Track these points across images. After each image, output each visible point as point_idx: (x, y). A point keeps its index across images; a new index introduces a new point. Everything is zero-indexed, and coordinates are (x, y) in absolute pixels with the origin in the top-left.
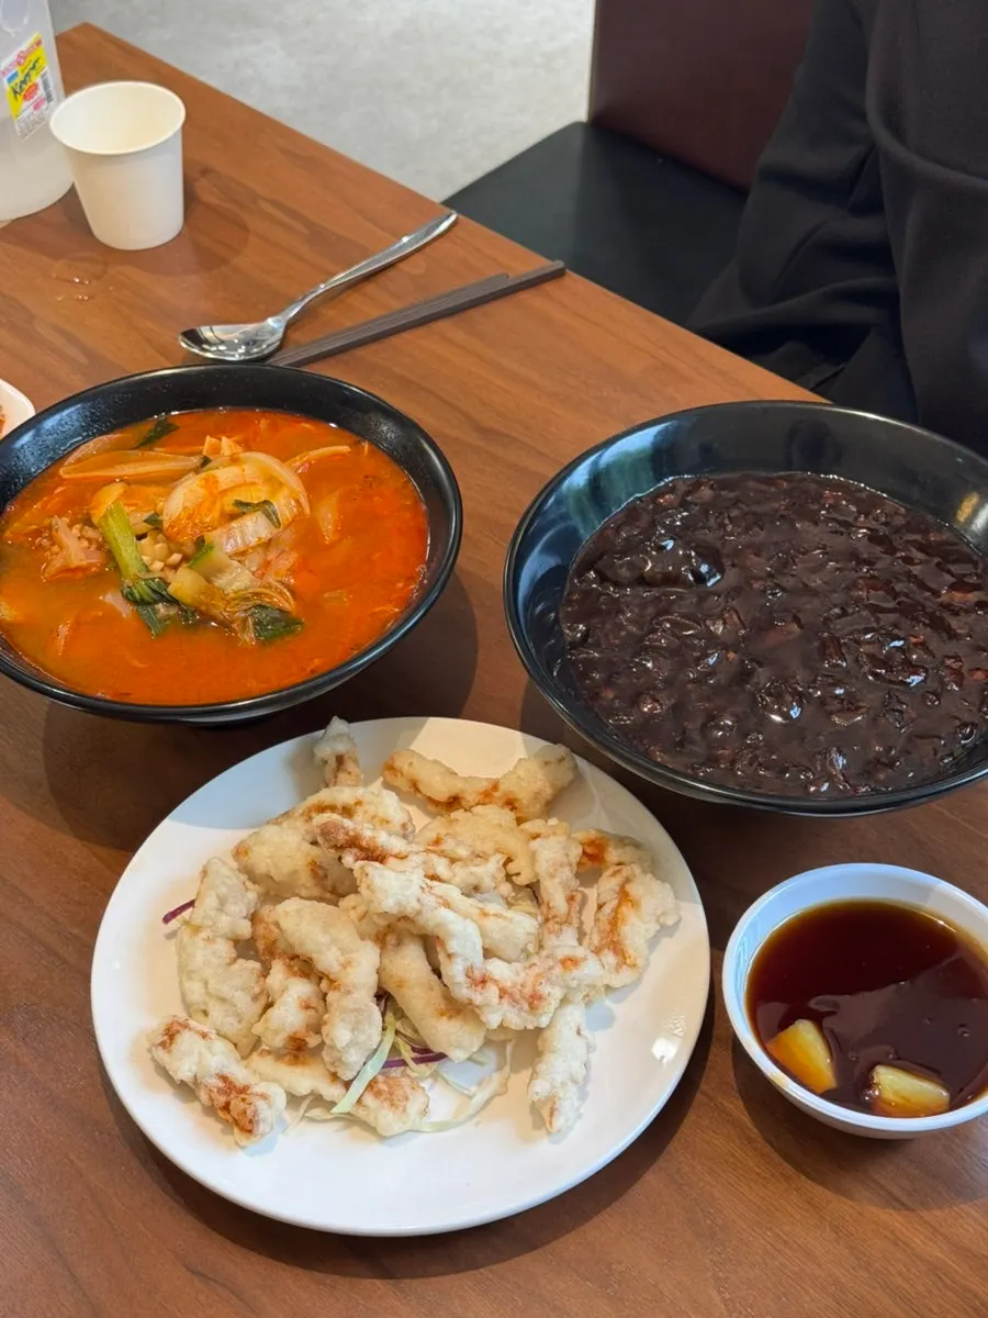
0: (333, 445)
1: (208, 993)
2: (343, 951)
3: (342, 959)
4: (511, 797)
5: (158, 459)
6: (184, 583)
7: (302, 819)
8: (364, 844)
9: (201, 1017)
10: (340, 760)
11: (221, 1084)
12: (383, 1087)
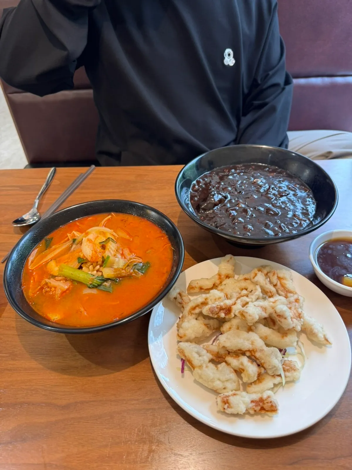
0: (104, 219)
1: (223, 382)
2: (248, 340)
3: (250, 342)
4: (227, 275)
5: (55, 249)
6: (107, 272)
7: (189, 316)
8: (224, 307)
9: (225, 391)
10: (180, 294)
11: (254, 404)
12: (288, 368)
